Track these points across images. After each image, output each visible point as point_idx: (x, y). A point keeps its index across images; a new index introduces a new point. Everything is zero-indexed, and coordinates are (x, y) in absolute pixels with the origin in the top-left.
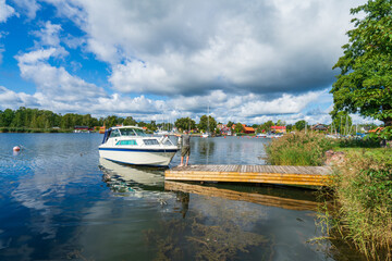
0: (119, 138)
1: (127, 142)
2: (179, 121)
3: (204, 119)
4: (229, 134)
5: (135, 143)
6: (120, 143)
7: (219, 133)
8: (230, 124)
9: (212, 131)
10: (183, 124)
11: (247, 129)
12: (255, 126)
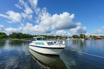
0: (36, 42)
1: (40, 43)
2: (73, 36)
3: (81, 35)
4: (91, 39)
5: (43, 44)
6: (37, 43)
7: (87, 39)
8: (91, 36)
9: (84, 38)
10: (74, 37)
11: (98, 37)
12: (101, 36)
